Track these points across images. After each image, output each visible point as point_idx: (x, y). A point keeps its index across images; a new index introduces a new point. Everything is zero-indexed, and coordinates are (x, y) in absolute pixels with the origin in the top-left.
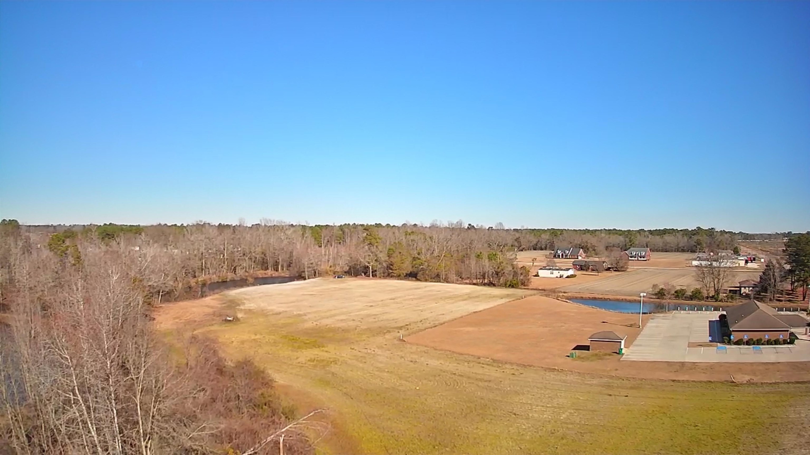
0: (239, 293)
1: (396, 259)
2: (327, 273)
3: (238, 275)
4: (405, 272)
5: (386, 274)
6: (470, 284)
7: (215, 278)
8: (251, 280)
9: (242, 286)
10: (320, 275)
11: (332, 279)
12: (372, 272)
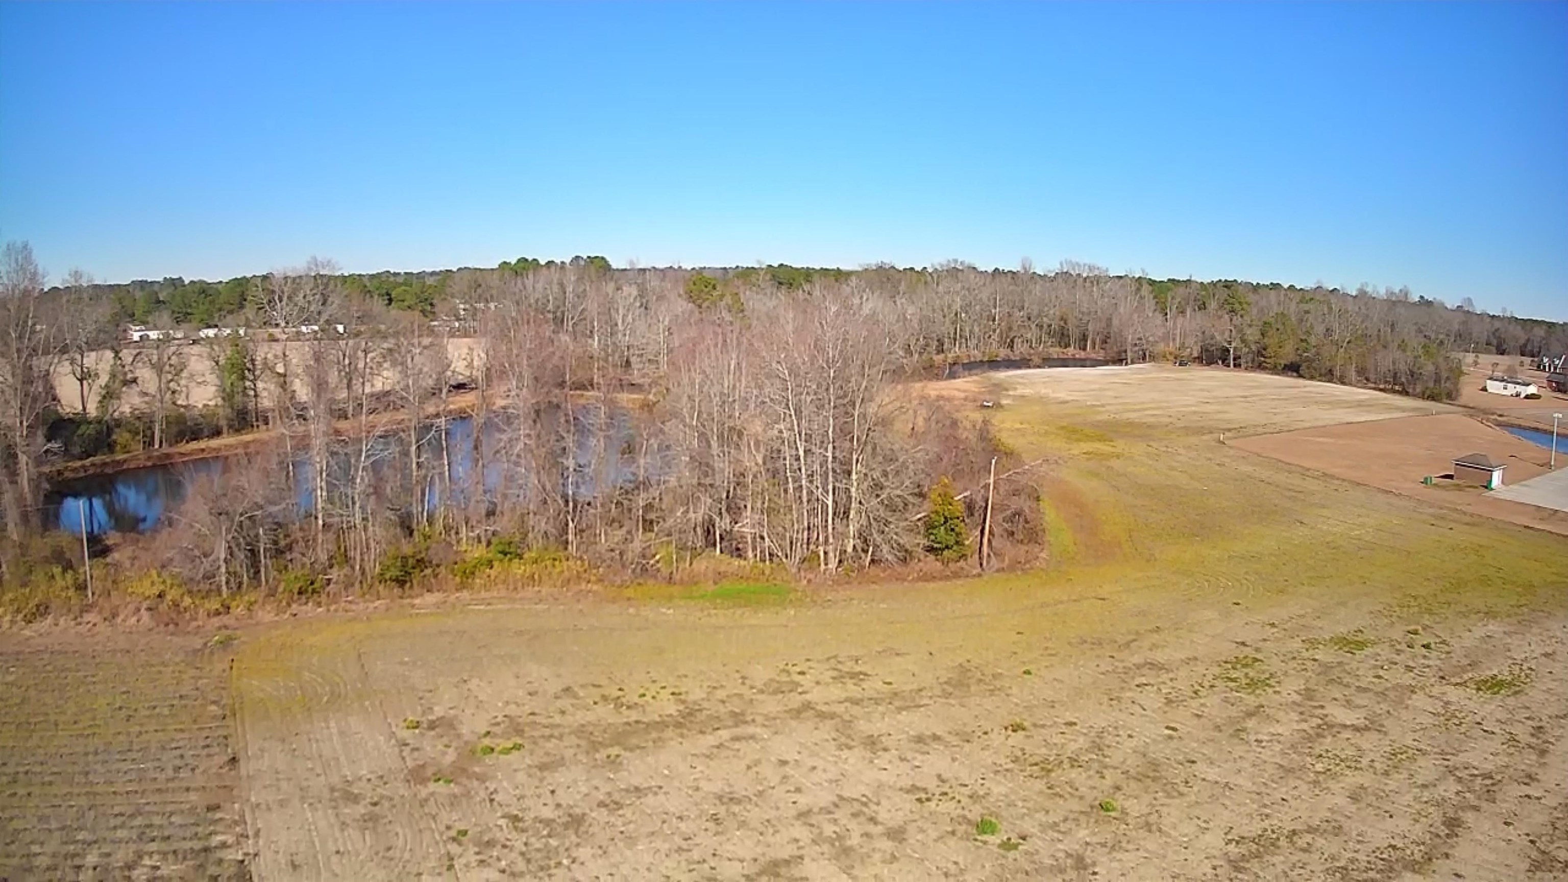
0: (1010, 377)
1: (1271, 341)
2: (1164, 357)
3: (1017, 352)
4: (1283, 362)
5: (1256, 364)
6: (1374, 389)
7: (976, 355)
8: (1036, 360)
9: (1019, 368)
10: (1153, 358)
11: (1170, 365)
12: (1235, 359)
